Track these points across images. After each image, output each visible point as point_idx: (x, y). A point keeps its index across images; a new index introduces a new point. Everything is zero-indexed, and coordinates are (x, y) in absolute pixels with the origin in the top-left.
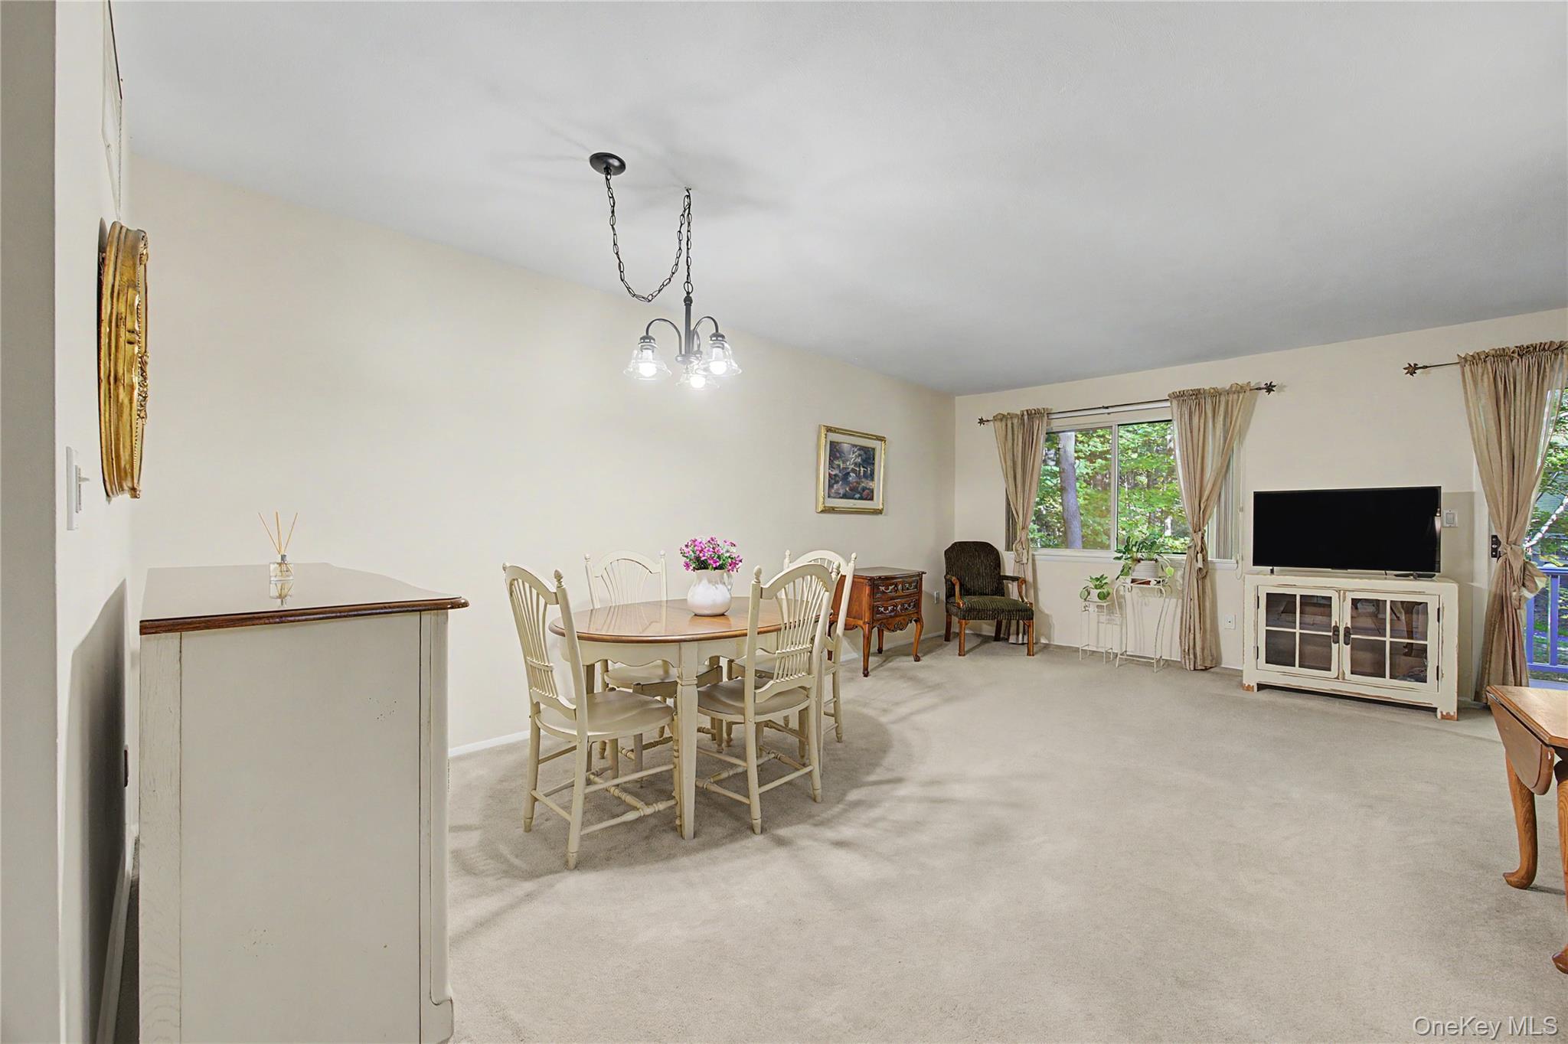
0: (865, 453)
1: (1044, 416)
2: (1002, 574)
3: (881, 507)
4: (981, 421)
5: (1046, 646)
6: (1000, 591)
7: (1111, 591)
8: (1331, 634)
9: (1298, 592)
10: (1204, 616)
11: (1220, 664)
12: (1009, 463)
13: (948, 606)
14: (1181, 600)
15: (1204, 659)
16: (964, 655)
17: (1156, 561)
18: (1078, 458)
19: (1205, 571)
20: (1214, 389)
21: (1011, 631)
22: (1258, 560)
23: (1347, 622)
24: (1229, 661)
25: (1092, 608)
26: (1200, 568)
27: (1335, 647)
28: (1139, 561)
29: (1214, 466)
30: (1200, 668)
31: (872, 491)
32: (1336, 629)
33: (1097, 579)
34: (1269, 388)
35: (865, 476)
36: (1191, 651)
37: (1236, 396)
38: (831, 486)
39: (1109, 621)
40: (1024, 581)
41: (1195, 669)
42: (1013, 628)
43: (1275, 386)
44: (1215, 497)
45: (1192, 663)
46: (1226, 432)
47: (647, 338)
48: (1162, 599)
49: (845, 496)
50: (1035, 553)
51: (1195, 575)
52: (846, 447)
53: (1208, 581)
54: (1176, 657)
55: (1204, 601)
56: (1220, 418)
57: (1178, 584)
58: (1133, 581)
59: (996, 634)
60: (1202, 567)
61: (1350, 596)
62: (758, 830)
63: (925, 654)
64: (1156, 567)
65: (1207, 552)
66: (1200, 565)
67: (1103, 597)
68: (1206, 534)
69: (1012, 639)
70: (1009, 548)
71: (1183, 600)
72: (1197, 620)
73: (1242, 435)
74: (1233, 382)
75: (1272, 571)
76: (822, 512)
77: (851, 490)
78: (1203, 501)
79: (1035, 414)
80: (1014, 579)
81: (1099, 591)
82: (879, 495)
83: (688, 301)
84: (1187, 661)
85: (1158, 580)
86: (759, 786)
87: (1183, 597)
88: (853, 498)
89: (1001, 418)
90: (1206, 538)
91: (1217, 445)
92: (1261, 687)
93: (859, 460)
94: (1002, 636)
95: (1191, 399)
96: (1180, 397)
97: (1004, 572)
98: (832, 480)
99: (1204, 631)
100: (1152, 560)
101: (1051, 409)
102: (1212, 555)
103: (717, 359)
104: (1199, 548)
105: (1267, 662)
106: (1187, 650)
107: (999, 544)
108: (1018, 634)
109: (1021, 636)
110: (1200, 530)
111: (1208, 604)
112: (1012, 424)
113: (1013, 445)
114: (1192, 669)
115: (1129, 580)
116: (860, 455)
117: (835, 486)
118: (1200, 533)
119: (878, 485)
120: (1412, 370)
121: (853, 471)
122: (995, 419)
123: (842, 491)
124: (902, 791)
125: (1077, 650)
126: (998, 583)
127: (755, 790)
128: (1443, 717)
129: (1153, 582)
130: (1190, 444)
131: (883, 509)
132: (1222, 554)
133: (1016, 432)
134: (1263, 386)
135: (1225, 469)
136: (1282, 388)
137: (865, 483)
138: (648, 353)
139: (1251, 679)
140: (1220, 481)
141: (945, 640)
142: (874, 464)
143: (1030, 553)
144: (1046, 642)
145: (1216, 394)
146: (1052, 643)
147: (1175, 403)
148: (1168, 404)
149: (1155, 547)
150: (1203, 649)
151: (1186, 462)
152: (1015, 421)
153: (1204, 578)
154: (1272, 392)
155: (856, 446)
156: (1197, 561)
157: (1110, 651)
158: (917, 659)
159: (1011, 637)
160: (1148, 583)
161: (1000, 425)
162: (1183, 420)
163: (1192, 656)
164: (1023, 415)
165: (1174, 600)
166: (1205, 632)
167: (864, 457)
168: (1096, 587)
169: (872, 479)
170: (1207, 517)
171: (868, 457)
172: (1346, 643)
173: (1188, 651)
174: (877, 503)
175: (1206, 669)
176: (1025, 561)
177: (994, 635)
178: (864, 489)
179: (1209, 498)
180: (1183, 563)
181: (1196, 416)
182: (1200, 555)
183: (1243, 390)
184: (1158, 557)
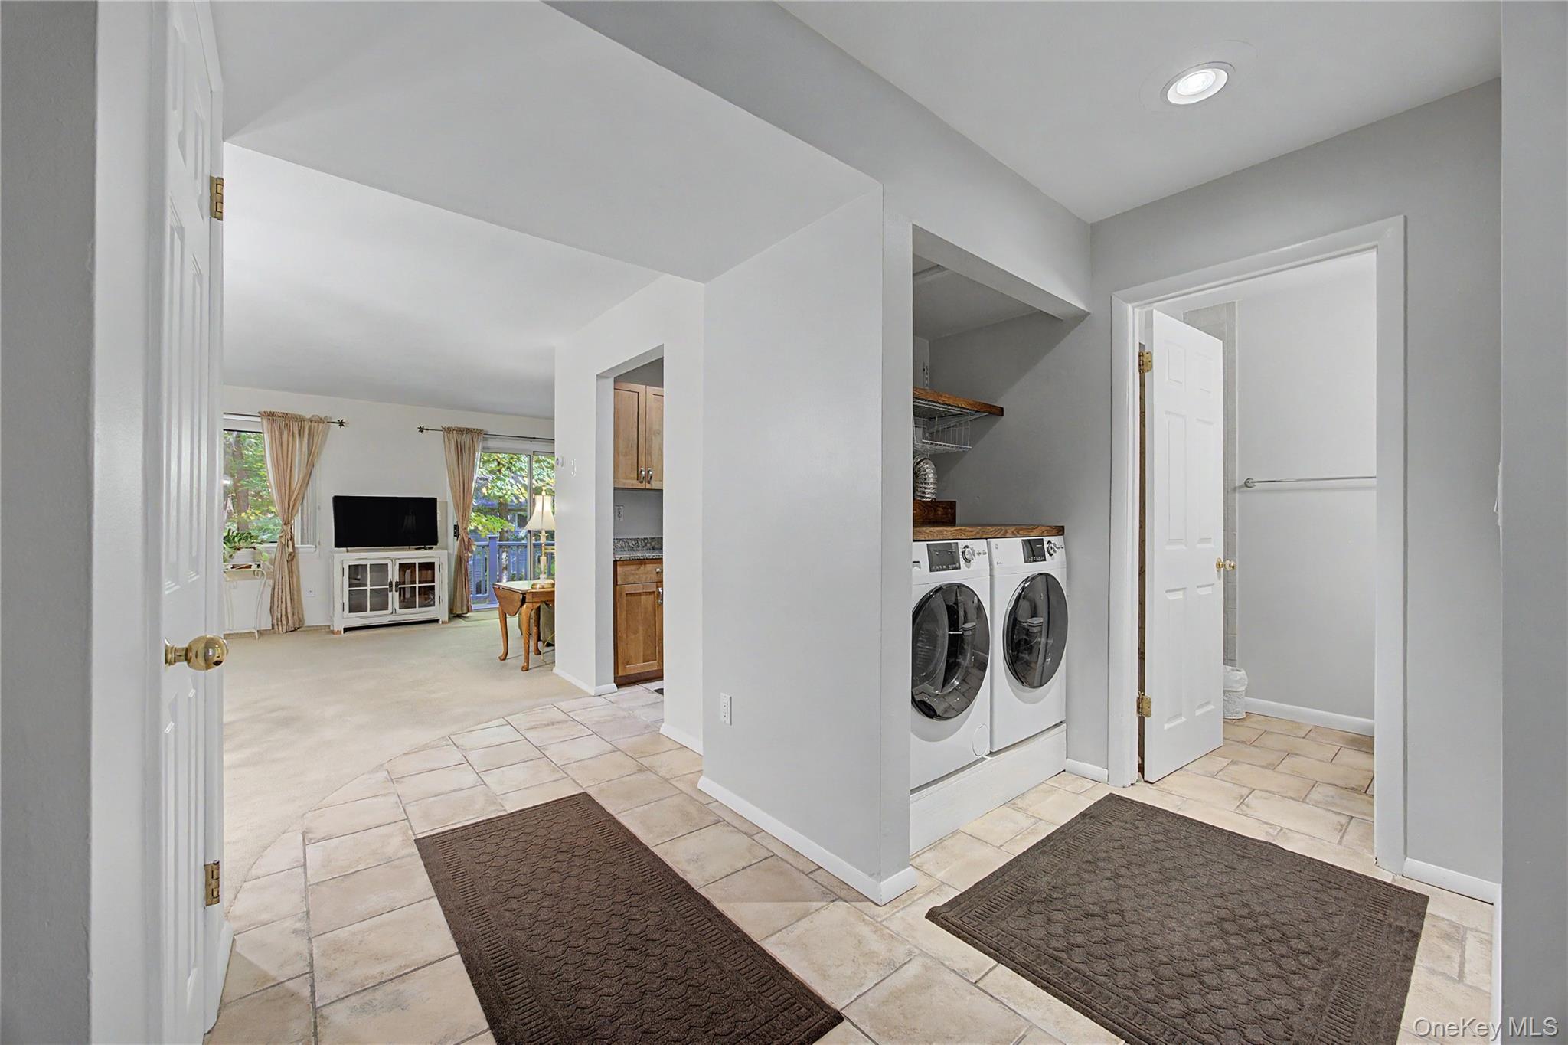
8: (388, 587)
9: (368, 563)
10: (293, 589)
11: (303, 624)
15: (294, 623)
17: (255, 548)
19: (293, 554)
20: (299, 415)
22: (339, 544)
23: (396, 578)
24: (315, 620)
26: (289, 553)
27: (390, 594)
28: (240, 549)
29: (301, 473)
30: (287, 630)
32: (391, 584)
34: (341, 424)
36: (284, 617)
37: (316, 424)
43: (345, 423)
44: (301, 498)
45: (283, 628)
46: (310, 450)
51: (285, 557)
53: (294, 563)
54: (266, 627)
55: (292, 578)
56: (306, 439)
58: (234, 566)
61: (398, 562)
64: (254, 554)
65: (294, 540)
66: (291, 550)
68: (294, 526)
71: (274, 579)
72: (288, 592)
73: (321, 455)
74: (315, 414)
78: (292, 500)
84: (280, 626)
85: (258, 563)
87: (274, 576)
90: (293, 529)
91: (302, 457)
92: (346, 630)
95: (279, 420)
96: (271, 416)
99: (292, 599)
100: (252, 548)
102: (298, 542)
104: (289, 537)
105: (349, 612)
106: (279, 618)
110: (289, 523)
111: (295, 580)
114: (284, 631)
115: (230, 566)
118: (289, 526)
120: (421, 430)
128: (443, 623)
129: (254, 567)
130: (279, 456)
132: (308, 541)
134: (336, 421)
136: (351, 424)
139: (339, 626)
140: (303, 487)
145: (301, 420)
147: (265, 421)
148: (259, 419)
149: (252, 537)
150: (292, 614)
151: (276, 469)
153: (292, 560)
154: (343, 427)
156: (287, 547)
160: (250, 566)
162: (273, 435)
163: (284, 622)
170: (294, 511)
172: (396, 591)
173: (281, 619)
175: (295, 630)
179: (296, 497)
180: (275, 550)
181: (286, 433)
182: (290, 543)
183: (321, 421)
184: (257, 545)
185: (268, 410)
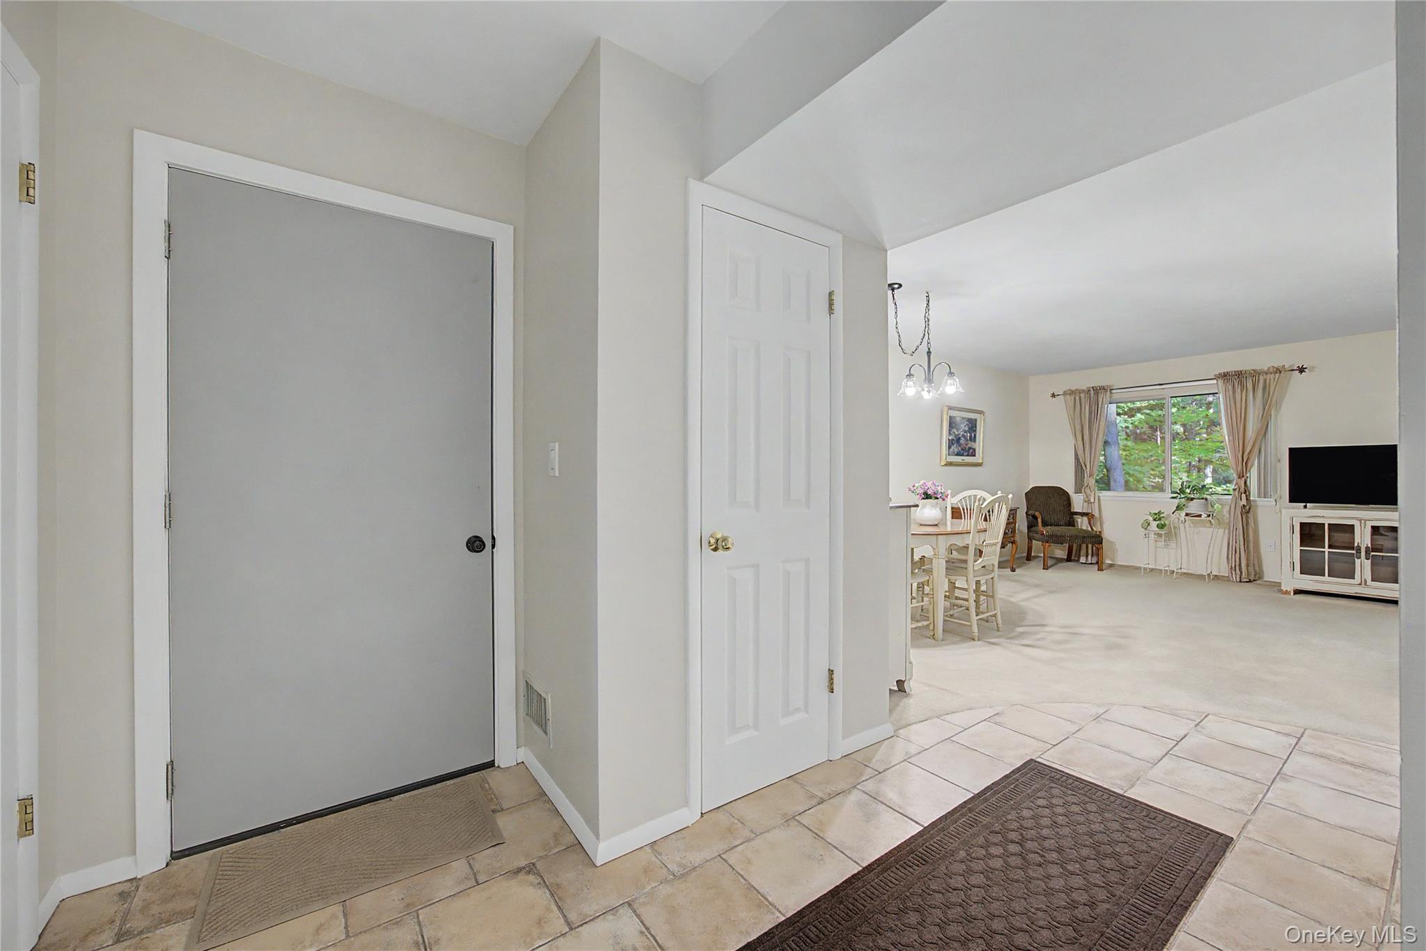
0: (970, 423)
1: (1107, 391)
2: (1072, 510)
3: (981, 461)
4: (1053, 396)
5: (1111, 566)
6: (1071, 523)
7: (1167, 522)
8: (1354, 552)
9: (1327, 522)
10: (1248, 542)
11: (1263, 578)
12: (1078, 427)
13: (1031, 534)
14: (1227, 531)
15: (1248, 574)
16: (1047, 569)
17: (1206, 499)
18: (1119, 414)
19: (1248, 507)
20: (1253, 370)
21: (1082, 554)
22: (1293, 499)
23: (1368, 542)
24: (1269, 575)
25: (1152, 536)
26: (1244, 505)
27: (1357, 561)
28: (1192, 499)
29: (1255, 429)
30: (1245, 580)
31: (974, 450)
32: (1359, 548)
33: (1156, 514)
34: (1302, 370)
35: (971, 440)
36: (1237, 568)
37: (1272, 375)
38: (949, 447)
39: (1167, 546)
40: (1093, 516)
41: (1240, 581)
42: (1083, 552)
43: (1306, 368)
44: (1256, 451)
45: (1238, 577)
46: (1264, 403)
47: (910, 375)
48: (1211, 530)
49: (958, 454)
50: (1100, 495)
51: (1239, 510)
52: (958, 419)
53: (1250, 515)
54: (1225, 571)
55: (1247, 529)
56: (1260, 393)
57: (1225, 517)
58: (1187, 515)
59: (1068, 555)
60: (1245, 504)
61: (1370, 524)
62: (977, 639)
63: (1019, 566)
64: (1206, 504)
65: (1250, 493)
66: (1244, 502)
67: (1161, 527)
68: (1249, 479)
69: (1083, 560)
70: (1078, 491)
71: (1229, 529)
72: (1242, 543)
73: (1278, 405)
74: (1270, 365)
75: (1305, 507)
76: (946, 465)
77: (962, 449)
78: (1246, 454)
79: (1100, 389)
80: (1083, 514)
81: (1158, 522)
82: (979, 452)
83: (929, 353)
84: (1234, 575)
85: (1208, 514)
86: (976, 616)
87: (1230, 527)
88: (963, 455)
89: (1072, 393)
90: (1248, 483)
91: (1256, 413)
92: (1297, 592)
93: (967, 429)
94: (1073, 558)
95: (1233, 378)
96: (1225, 376)
97: (1074, 508)
98: (951, 443)
99: (1247, 550)
100: (1203, 499)
101: (1113, 386)
102: (1254, 495)
103: (951, 385)
104: (1242, 490)
105: (1301, 573)
106: (1233, 566)
107: (1069, 488)
108: (1087, 556)
109: (1090, 557)
110: (1243, 476)
111: (1251, 531)
112: (1080, 397)
113: (1081, 413)
114: (1238, 580)
115: (1183, 514)
116: (968, 425)
117: (953, 448)
118: (1243, 479)
119: (979, 446)
121: (963, 436)
122: (1065, 394)
123: (956, 450)
124: (1047, 629)
125: (1138, 568)
126: (1070, 518)
127: (974, 618)
129: (1204, 516)
130: (1234, 412)
131: (982, 463)
132: (1264, 493)
133: (1083, 405)
134: (1296, 368)
135: (1264, 431)
136: (1313, 369)
137: (971, 444)
138: (910, 383)
139: (1289, 586)
140: (1260, 440)
141: (1027, 560)
142: (975, 431)
143: (1097, 495)
144: (1110, 562)
145: (1255, 374)
146: (1115, 563)
147: (1220, 382)
148: (1215, 381)
149: (1205, 489)
150: (1248, 566)
151: (1230, 424)
152: (1082, 395)
153: (1248, 512)
154: (1303, 373)
155: (964, 418)
156: (1241, 499)
157: (1167, 568)
158: (1013, 570)
159: (1081, 558)
160: (1200, 516)
161: (1070, 399)
162: (1227, 393)
163: (1238, 572)
164: (1089, 391)
165: (1221, 531)
166: (1249, 552)
167: (970, 425)
168: (1155, 520)
169: (975, 441)
170: (1249, 465)
171: (972, 425)
172: (1367, 558)
173: (1235, 567)
174: (977, 459)
175: (1250, 581)
176: (1092, 500)
177: (1066, 557)
178: (970, 448)
179: (1250, 451)
180: (1230, 501)
181: (1238, 391)
182: (1244, 495)
183: (1278, 371)
184: (1208, 497)
185: (1222, 371)
